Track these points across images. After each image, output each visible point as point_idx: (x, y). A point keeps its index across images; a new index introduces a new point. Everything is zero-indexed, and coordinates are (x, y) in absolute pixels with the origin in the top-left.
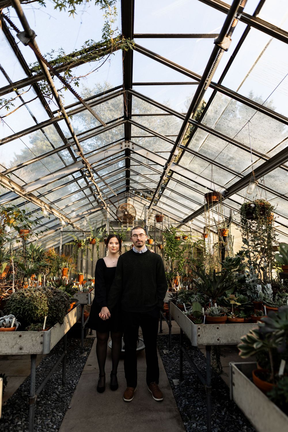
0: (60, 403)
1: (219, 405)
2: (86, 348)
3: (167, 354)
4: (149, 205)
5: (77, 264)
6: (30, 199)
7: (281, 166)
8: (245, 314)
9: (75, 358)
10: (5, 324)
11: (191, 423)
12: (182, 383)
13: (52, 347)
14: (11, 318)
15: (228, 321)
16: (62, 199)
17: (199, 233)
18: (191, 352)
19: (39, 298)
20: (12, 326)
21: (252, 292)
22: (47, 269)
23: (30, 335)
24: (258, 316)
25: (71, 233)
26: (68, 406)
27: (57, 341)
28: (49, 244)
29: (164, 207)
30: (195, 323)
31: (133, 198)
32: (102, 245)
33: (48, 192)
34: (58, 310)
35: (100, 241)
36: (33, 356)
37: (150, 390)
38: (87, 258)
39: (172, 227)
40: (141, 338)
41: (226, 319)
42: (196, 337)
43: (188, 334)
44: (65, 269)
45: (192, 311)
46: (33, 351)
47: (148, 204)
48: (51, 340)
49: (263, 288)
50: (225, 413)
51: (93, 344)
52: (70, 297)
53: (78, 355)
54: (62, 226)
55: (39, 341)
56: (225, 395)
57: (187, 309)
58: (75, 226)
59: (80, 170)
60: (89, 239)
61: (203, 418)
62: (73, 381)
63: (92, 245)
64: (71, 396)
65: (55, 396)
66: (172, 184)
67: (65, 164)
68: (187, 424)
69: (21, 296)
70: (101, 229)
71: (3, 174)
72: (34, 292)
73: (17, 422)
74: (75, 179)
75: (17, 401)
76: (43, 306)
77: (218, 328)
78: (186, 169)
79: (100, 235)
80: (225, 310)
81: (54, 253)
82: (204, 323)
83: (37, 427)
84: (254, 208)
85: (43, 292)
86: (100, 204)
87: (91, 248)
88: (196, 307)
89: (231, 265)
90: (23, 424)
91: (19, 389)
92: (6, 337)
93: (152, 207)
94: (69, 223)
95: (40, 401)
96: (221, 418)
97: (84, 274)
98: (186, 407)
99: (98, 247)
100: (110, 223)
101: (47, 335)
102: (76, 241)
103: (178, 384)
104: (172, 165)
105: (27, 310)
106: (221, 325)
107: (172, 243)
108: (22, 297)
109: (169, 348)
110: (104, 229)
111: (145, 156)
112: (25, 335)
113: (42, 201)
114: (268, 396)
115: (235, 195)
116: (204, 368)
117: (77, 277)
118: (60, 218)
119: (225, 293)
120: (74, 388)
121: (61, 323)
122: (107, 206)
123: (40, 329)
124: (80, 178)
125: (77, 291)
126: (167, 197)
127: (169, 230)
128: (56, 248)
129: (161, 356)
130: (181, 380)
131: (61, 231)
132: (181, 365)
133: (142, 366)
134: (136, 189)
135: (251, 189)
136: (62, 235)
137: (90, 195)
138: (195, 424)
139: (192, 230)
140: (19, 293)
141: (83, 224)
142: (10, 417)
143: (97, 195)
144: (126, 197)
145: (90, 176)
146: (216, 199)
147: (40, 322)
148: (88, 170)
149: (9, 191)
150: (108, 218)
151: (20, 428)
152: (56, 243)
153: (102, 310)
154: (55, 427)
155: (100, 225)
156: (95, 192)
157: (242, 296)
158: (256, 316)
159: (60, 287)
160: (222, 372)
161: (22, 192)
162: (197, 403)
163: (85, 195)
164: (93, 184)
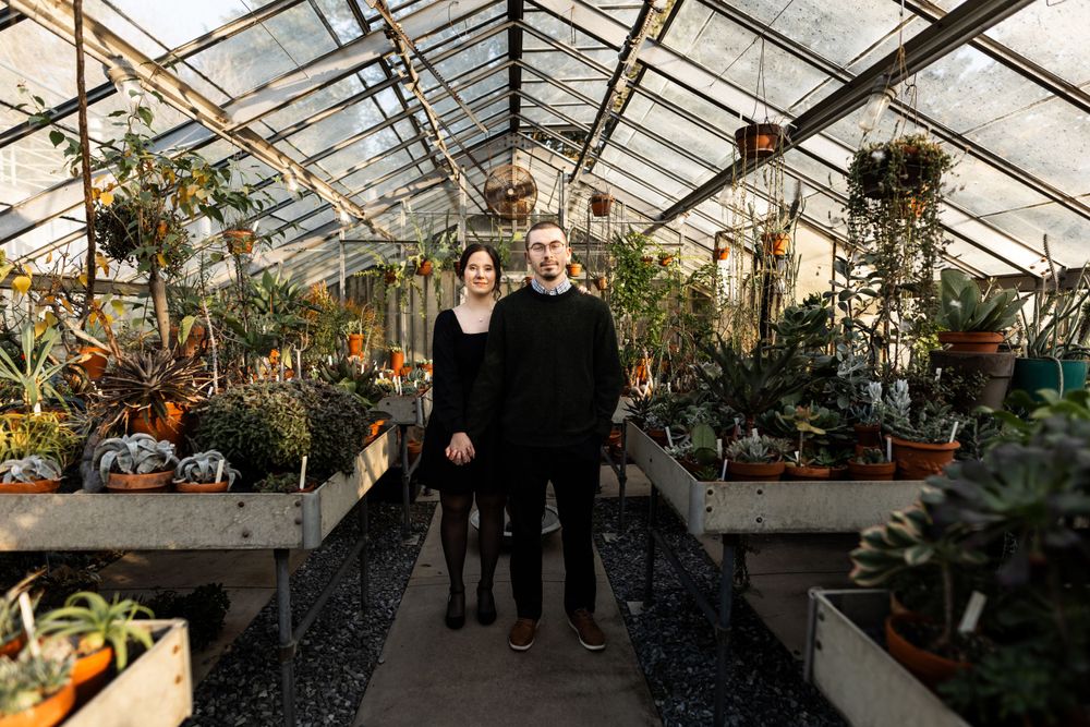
0: (359, 651)
1: (740, 663)
2: (418, 525)
3: (613, 543)
4: (571, 172)
5: (386, 324)
6: (247, 145)
7: (975, 39)
8: (832, 458)
9: (393, 549)
10: (197, 474)
11: (674, 701)
12: (651, 610)
13: (327, 531)
14: (214, 460)
15: (788, 475)
16: (335, 149)
17: (700, 250)
18: (671, 539)
19: (284, 408)
20: (218, 480)
21: (851, 401)
22: (305, 336)
23: (266, 503)
24: (867, 463)
25: (369, 246)
26: (378, 657)
27: (341, 516)
28: (313, 276)
29: (613, 176)
30: (699, 479)
31: (530, 151)
32: (448, 279)
33: (296, 126)
34: (338, 441)
35: (444, 268)
36: (281, 554)
37: (572, 626)
38: (412, 310)
39: (632, 232)
40: (551, 505)
41: (781, 471)
42: (700, 513)
43: (676, 505)
44: (356, 336)
45: (688, 447)
46: (277, 542)
47: (569, 170)
48: (322, 514)
49: (885, 392)
50: (756, 681)
51: (432, 515)
52: (369, 407)
53: (397, 541)
54: (341, 226)
55: (292, 518)
56: (756, 639)
57: (674, 442)
58: (375, 227)
59: (380, 60)
60: (414, 262)
61: (702, 692)
62: (387, 602)
63: (423, 277)
64: (385, 636)
65: (344, 636)
66: (639, 109)
67: (337, 41)
68: (663, 703)
69: (234, 404)
70: (445, 235)
71: (162, 64)
72: (270, 392)
73: (258, 693)
74: (368, 89)
75: (256, 644)
76: (296, 431)
77: (760, 492)
78: (684, 58)
79: (441, 250)
80: (782, 445)
81: (325, 296)
82: (723, 478)
83: (306, 705)
84: (884, 162)
85: (292, 394)
86: (440, 166)
87: (421, 286)
88: (702, 437)
89: (799, 329)
90: (273, 697)
91: (259, 616)
92: (204, 507)
93: (579, 176)
94: (361, 219)
95: (311, 644)
96: (744, 692)
97: (404, 350)
98: (660, 667)
99: (438, 283)
100: (469, 219)
101: (310, 503)
102: (381, 266)
103: (641, 612)
104: (644, 47)
105: (253, 439)
106: (768, 483)
107: (633, 272)
108: (239, 405)
109: (619, 528)
110: (454, 235)
111: (568, 17)
112: (252, 503)
113: (281, 155)
114: (942, 697)
115: (816, 136)
116: (704, 578)
117: (388, 358)
118: (336, 204)
119: (780, 403)
120: (389, 617)
121: (349, 471)
122: (460, 171)
123: (292, 488)
124: (381, 86)
125: (389, 391)
126: (623, 149)
127: (625, 241)
128: (333, 285)
129: (598, 546)
130: (647, 605)
131: (341, 241)
132: (650, 568)
133: (554, 569)
134: (537, 124)
135: (872, 114)
136: (346, 252)
137: (413, 141)
138: (683, 703)
139: (683, 241)
140: (231, 397)
141: (397, 222)
142: (240, 680)
143: (430, 139)
144: (511, 150)
145: (410, 79)
146: (767, 147)
147: (291, 470)
148: (404, 61)
149: (185, 120)
150: (463, 206)
151: (265, 705)
152: (331, 273)
153: (452, 441)
154: (348, 704)
155: (443, 227)
156: (425, 129)
157: (824, 412)
158: (863, 463)
159: (342, 383)
160: (747, 586)
161: (223, 125)
162: (687, 656)
163: (400, 138)
164: (422, 104)
